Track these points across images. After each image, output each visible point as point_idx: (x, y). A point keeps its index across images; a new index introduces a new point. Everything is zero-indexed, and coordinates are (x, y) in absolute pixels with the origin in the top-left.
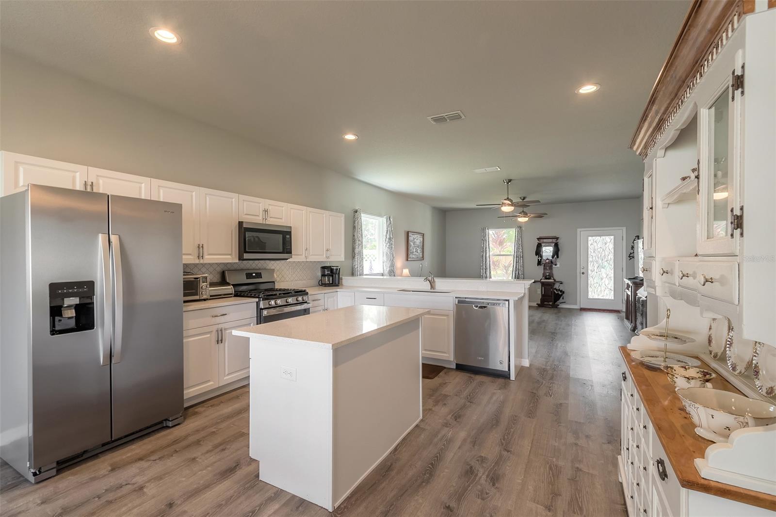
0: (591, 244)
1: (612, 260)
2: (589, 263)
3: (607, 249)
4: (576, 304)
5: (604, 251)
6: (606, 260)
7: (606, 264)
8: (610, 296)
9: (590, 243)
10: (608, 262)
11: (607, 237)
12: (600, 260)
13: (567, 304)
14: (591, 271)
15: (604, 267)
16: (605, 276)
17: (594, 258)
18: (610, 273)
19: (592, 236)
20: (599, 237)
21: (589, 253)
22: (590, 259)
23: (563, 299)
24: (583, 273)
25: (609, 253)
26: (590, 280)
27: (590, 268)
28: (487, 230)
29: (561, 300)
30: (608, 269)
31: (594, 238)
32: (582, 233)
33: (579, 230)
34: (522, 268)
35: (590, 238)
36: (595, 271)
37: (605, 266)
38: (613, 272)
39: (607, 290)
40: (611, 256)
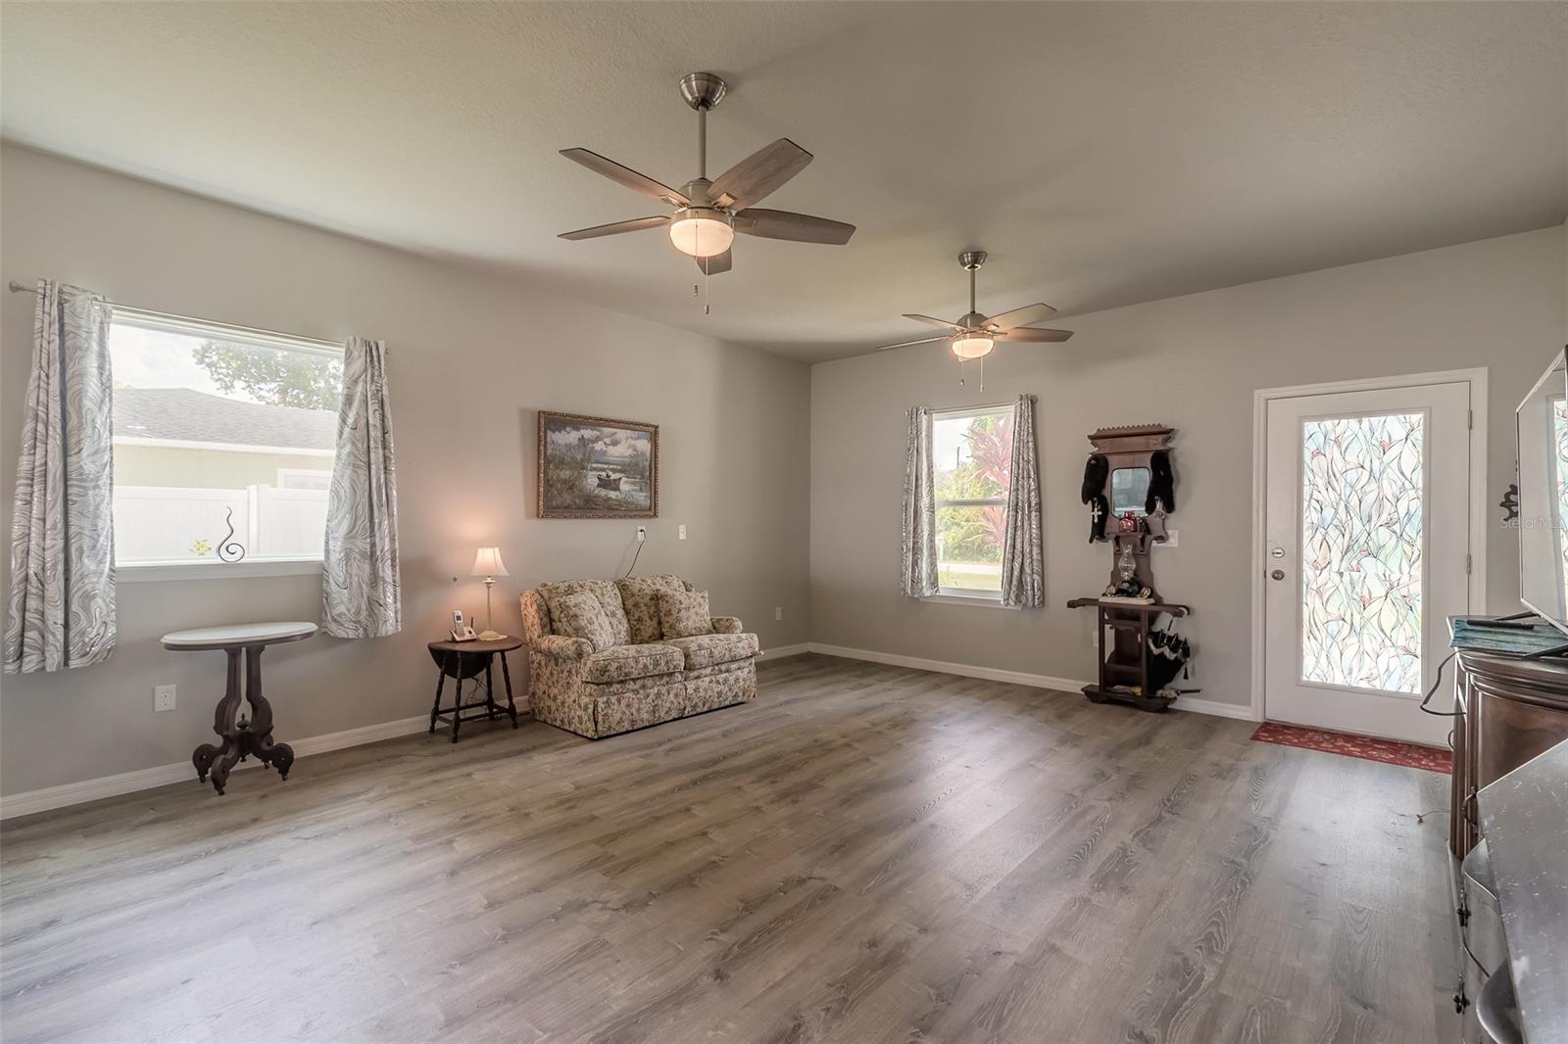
0: (1317, 453)
1: (1417, 521)
2: (1307, 534)
3: (1392, 473)
4: (1248, 703)
5: (1378, 480)
6: (1384, 518)
7: (1383, 535)
8: (1405, 676)
9: (1310, 446)
10: (1396, 528)
11: (1391, 419)
12: (1356, 521)
13: (1206, 698)
14: (1315, 565)
15: (1373, 549)
16: (1379, 590)
17: (1329, 512)
18: (1405, 579)
19: (1319, 417)
20: (1353, 423)
21: (1307, 490)
22: (1310, 516)
23: (1186, 677)
24: (1278, 576)
25: (1403, 488)
26: (1311, 603)
27: (1310, 553)
28: (924, 418)
29: (1179, 682)
30: (1393, 564)
31: (1328, 424)
32: (1274, 405)
33: (1260, 395)
34: (1036, 550)
35: (1310, 427)
36: (1335, 566)
37: (1381, 547)
38: (1417, 571)
39: (1392, 651)
40: (1412, 504)
